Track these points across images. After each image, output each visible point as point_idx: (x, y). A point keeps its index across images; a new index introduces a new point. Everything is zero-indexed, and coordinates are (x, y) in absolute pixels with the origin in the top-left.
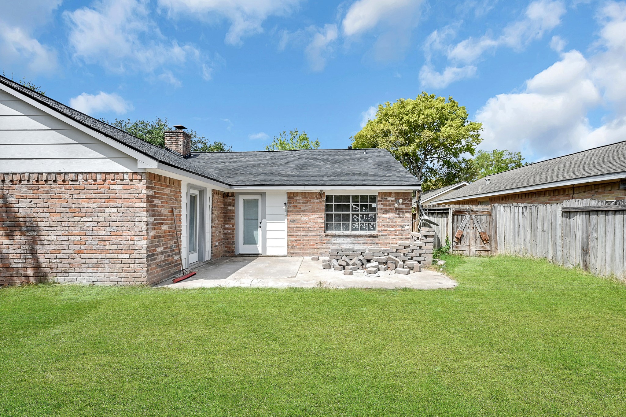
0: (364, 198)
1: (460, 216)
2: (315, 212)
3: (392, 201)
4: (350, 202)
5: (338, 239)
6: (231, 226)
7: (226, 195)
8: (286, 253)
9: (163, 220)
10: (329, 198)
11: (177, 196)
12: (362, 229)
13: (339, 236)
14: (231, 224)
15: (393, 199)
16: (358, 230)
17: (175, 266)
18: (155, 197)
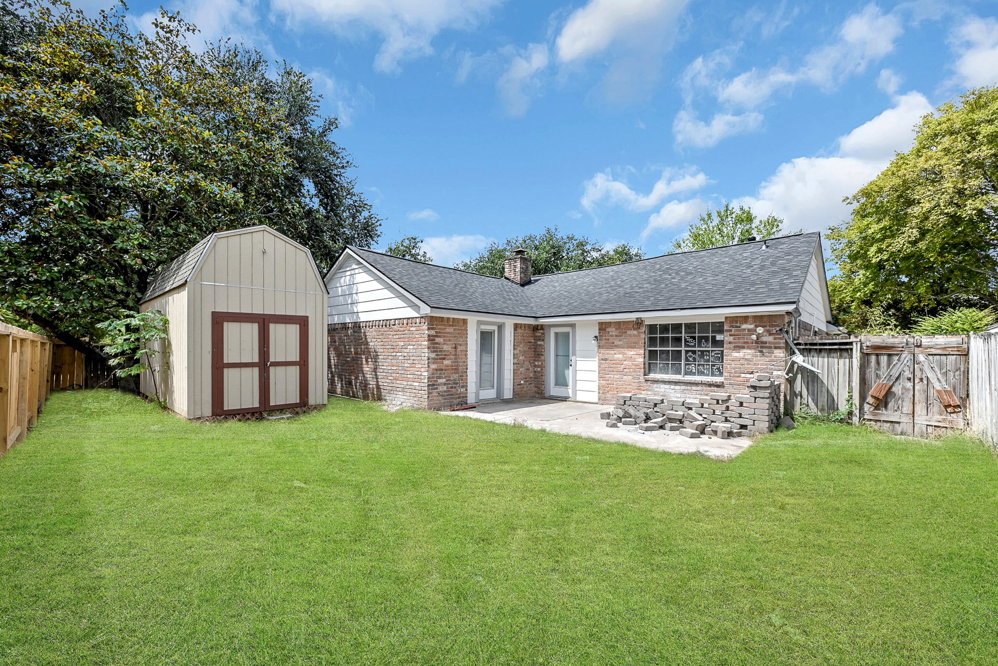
0: (704, 326)
1: (886, 357)
2: (631, 347)
3: (749, 330)
4: (681, 333)
5: (662, 386)
6: (540, 363)
7: (536, 328)
8: (596, 400)
9: (445, 355)
10: (652, 328)
11: (464, 333)
12: (701, 373)
13: (664, 382)
14: (541, 361)
15: (752, 326)
16: (694, 374)
17: (459, 398)
18: (437, 336)
